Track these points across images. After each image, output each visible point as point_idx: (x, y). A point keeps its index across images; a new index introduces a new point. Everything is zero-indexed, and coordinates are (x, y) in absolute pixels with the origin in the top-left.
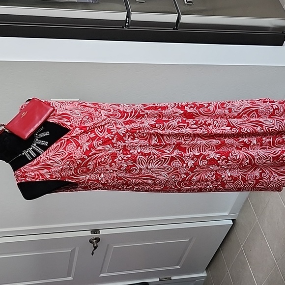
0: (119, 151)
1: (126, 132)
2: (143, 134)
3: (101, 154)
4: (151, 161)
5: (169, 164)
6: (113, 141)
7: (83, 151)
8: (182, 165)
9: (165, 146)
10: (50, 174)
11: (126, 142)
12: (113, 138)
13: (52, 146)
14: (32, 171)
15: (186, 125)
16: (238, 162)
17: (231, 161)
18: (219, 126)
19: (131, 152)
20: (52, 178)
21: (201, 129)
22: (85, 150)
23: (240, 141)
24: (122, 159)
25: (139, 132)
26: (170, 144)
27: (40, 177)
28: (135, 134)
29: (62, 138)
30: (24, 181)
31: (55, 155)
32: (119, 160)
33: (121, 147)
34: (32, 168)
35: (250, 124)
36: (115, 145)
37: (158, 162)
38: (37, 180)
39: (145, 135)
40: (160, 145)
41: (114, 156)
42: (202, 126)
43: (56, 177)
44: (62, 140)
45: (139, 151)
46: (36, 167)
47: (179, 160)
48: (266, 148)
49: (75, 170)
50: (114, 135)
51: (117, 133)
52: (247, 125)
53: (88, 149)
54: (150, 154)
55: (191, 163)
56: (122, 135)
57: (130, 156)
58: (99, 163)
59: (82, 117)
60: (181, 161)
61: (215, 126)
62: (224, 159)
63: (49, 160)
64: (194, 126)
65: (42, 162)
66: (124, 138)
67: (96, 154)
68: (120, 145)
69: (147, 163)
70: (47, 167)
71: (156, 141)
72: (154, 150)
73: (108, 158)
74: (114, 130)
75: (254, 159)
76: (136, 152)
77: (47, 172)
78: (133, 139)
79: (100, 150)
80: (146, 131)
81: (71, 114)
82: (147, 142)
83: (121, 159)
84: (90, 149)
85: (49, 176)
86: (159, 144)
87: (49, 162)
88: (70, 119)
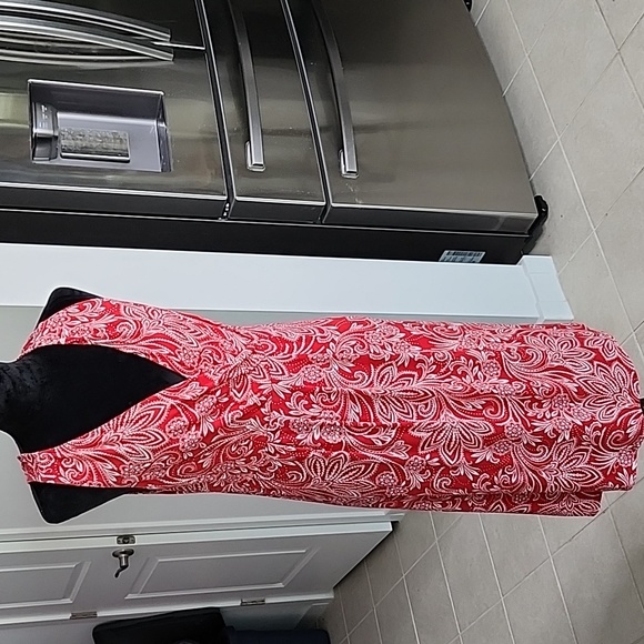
0: (274, 433)
1: (293, 391)
2: (329, 395)
3: (235, 438)
4: (336, 467)
5: (373, 478)
6: (263, 410)
7: (202, 435)
8: (399, 484)
9: (375, 431)
10: (117, 474)
11: (291, 413)
12: (263, 403)
13: (132, 409)
14: (80, 459)
15: (416, 374)
17: (499, 485)
18: (485, 377)
19: (298, 437)
20: (120, 484)
21: (450, 383)
22: (205, 434)
24: (276, 451)
25: (321, 391)
26: (385, 427)
27: (95, 479)
28: (311, 396)
29: (157, 395)
31: (137, 435)
32: (268, 452)
33: (278, 424)
34: (81, 452)
36: (266, 419)
37: (351, 471)
38: (85, 485)
39: (333, 398)
40: (365, 426)
41: (260, 442)
42: (449, 377)
44: (157, 399)
45: (317, 437)
46: (90, 452)
47: (393, 473)
49: (173, 471)
50: (267, 397)
51: (273, 393)
53: (212, 430)
54: (338, 446)
55: (417, 479)
56: (283, 396)
57: (294, 449)
58: (224, 455)
59: (201, 348)
60: (397, 475)
61: (476, 377)
62: (486, 480)
63: (123, 443)
64: (433, 376)
65: (105, 443)
66: (287, 403)
67: (224, 438)
68: (276, 420)
69: (326, 468)
70: (115, 458)
71: (358, 414)
72: (351, 437)
73: (247, 445)
74: (266, 385)
75: (545, 487)
76: (310, 438)
77: (113, 470)
78: (307, 407)
79: (235, 430)
80: (335, 389)
82: (337, 415)
83: (273, 452)
84: (216, 430)
85: (115, 480)
86: (362, 424)
87: (122, 449)
88: (177, 351)
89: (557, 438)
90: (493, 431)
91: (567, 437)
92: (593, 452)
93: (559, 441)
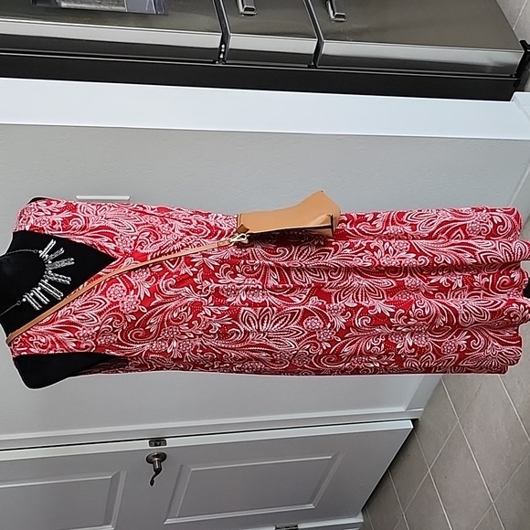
0: (207, 298)
1: (221, 264)
2: (252, 267)
3: (173, 304)
4: (266, 318)
5: (300, 323)
6: (195, 280)
7: (139, 298)
8: (325, 326)
9: (292, 290)
10: (75, 340)
11: (220, 281)
12: (195, 274)
14: (43, 334)
15: (333, 249)
16: (427, 321)
17: (414, 318)
19: (228, 300)
20: (79, 349)
21: (361, 257)
22: (142, 297)
23: (432, 281)
24: (212, 313)
25: (245, 263)
26: (301, 287)
27: (58, 346)
28: (237, 267)
29: (100, 273)
30: (25, 353)
31: (85, 305)
32: (206, 315)
33: (210, 291)
34: (42, 329)
35: (452, 248)
36: (198, 287)
37: (280, 319)
38: (52, 352)
39: (255, 269)
40: (285, 288)
41: (197, 307)
42: (362, 251)
43: (87, 347)
44: (100, 276)
45: (244, 299)
46: (50, 327)
47: (317, 317)
48: (479, 295)
49: (124, 334)
50: (198, 268)
51: (204, 264)
52: (445, 249)
53: (149, 295)
54: (263, 304)
55: (340, 322)
56: (212, 268)
57: (227, 308)
59: (137, 233)
60: (321, 318)
62: (402, 315)
63: (75, 314)
64: (348, 251)
65: (61, 318)
66: (216, 274)
67: (162, 304)
68: (208, 288)
69: (258, 320)
70: (71, 327)
71: (277, 280)
72: (273, 297)
73: (186, 311)
74: (198, 259)
75: (457, 315)
76: (238, 300)
77: (70, 337)
78: (234, 276)
79: (171, 297)
80: (257, 262)
81: (116, 228)
82: (258, 281)
83: (210, 314)
84: (152, 295)
85: (74, 345)
86: (281, 286)
87: (74, 319)
88: (114, 238)
89: (451, 287)
90: (395, 284)
91: (460, 285)
92: (484, 295)
93: (453, 288)
